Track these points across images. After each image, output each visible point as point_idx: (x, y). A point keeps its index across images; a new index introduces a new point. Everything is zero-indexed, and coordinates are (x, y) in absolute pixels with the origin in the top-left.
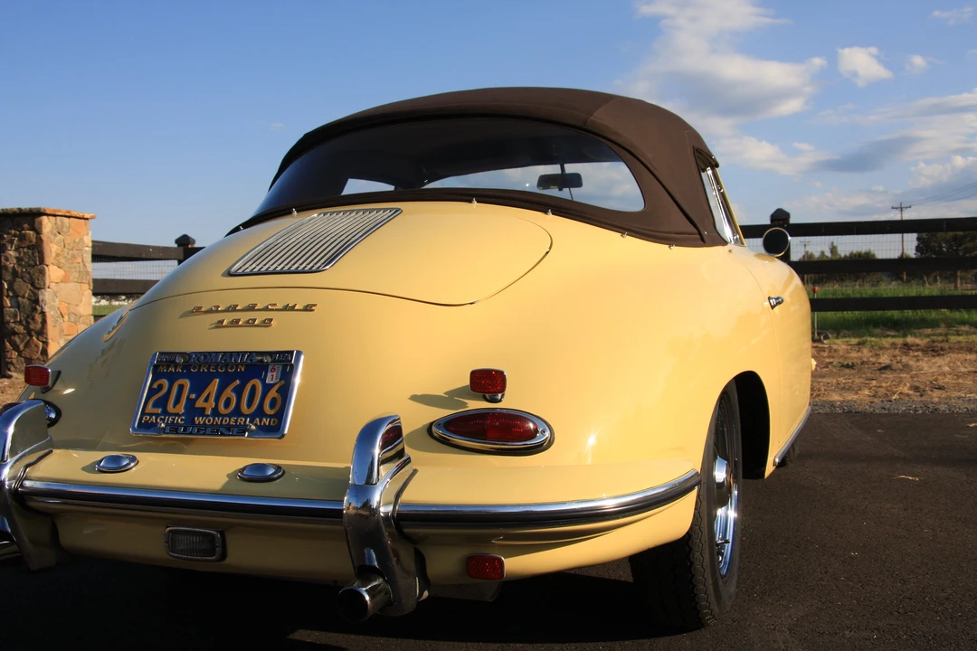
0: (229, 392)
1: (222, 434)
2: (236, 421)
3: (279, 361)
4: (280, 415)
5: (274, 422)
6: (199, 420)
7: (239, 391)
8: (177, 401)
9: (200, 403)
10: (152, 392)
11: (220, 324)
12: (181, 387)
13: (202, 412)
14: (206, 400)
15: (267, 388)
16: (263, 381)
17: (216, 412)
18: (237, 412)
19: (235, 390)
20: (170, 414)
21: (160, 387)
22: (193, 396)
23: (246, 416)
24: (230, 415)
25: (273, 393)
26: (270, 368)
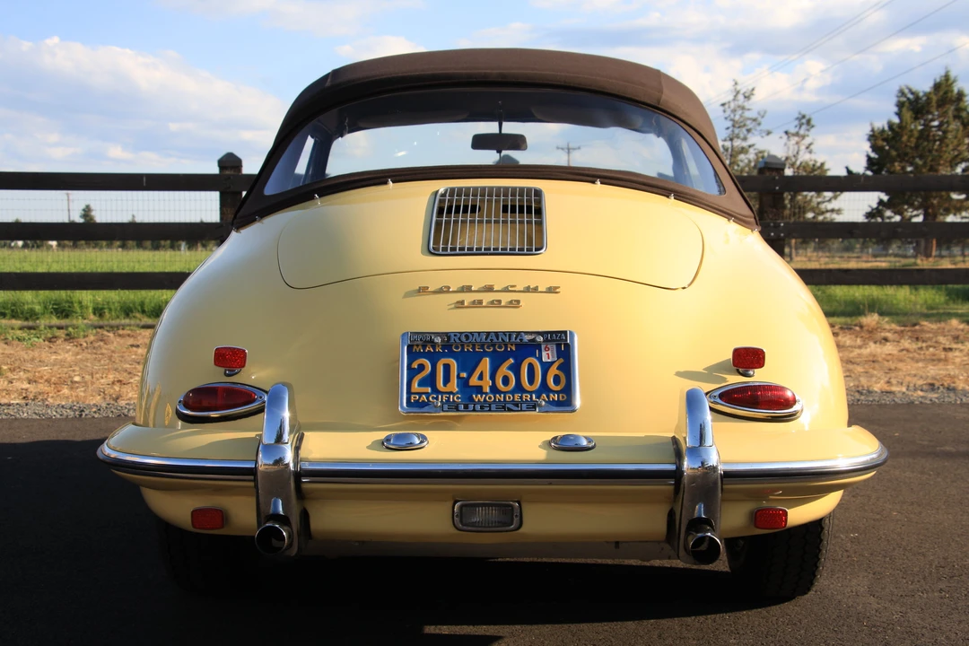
0: (504, 370)
1: (510, 410)
2: (521, 398)
3: (552, 341)
4: (568, 390)
5: (563, 397)
6: (478, 398)
7: (516, 369)
8: (447, 380)
9: (474, 381)
10: (412, 372)
11: (460, 304)
12: (447, 368)
13: (479, 390)
14: (481, 378)
15: (546, 367)
16: (540, 359)
17: (494, 389)
18: (519, 388)
19: (510, 368)
20: (442, 393)
21: (422, 367)
22: (464, 375)
23: (531, 393)
24: (513, 392)
25: (553, 371)
26: (543, 347)
